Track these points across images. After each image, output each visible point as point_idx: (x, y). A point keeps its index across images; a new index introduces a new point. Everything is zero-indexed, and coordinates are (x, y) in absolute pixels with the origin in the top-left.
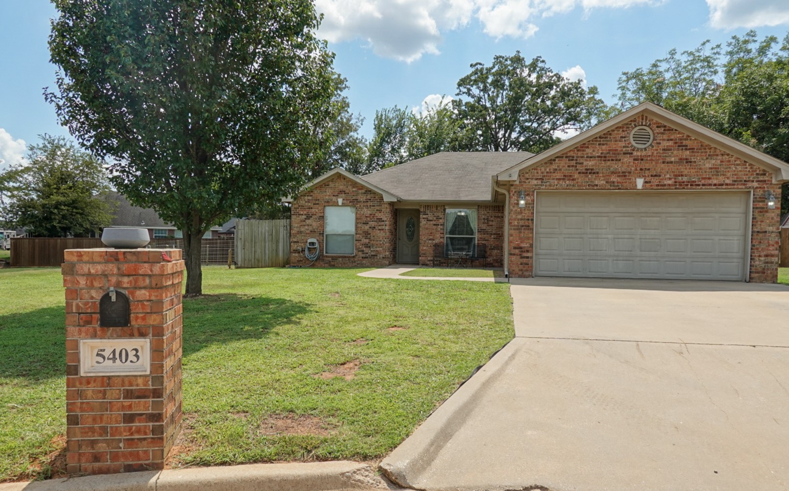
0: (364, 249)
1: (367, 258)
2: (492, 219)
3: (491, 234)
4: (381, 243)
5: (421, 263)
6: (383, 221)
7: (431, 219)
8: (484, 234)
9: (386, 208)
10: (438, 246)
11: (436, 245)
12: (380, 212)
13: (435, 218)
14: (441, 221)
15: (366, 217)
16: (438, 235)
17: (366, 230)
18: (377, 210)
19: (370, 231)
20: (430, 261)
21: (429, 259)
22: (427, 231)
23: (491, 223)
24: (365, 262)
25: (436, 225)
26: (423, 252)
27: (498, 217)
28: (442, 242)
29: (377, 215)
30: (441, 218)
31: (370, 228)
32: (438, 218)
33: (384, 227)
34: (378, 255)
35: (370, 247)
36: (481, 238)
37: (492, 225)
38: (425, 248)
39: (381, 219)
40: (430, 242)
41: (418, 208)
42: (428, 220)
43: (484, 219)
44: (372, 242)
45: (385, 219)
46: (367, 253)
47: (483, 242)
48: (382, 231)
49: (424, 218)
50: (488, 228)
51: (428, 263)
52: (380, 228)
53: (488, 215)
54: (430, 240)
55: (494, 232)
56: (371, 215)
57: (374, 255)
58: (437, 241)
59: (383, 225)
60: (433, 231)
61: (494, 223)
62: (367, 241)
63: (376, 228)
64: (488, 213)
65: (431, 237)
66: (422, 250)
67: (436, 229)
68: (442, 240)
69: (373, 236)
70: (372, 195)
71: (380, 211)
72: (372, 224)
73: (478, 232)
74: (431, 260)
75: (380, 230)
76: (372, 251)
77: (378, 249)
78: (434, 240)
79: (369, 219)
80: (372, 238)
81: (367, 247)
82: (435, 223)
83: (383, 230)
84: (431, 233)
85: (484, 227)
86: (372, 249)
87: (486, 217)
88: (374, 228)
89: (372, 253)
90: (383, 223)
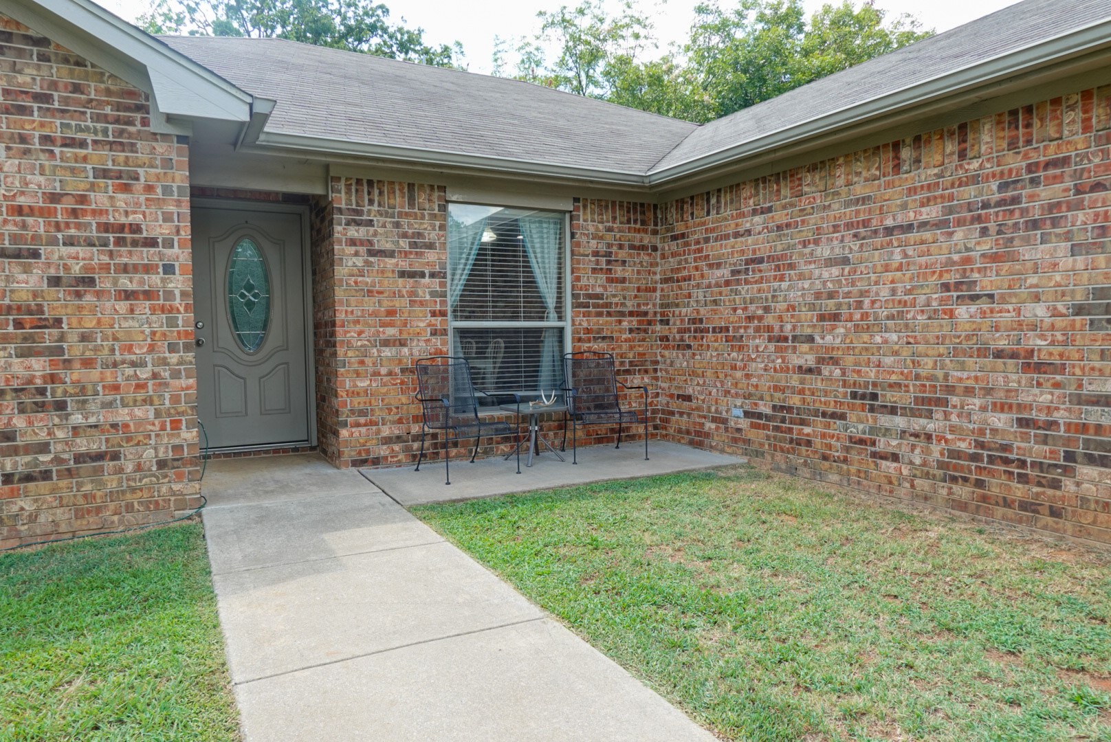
0: (19, 422)
1: (46, 475)
2: (622, 254)
3: (622, 314)
4: (144, 374)
5: (349, 453)
6: (151, 243)
7: (389, 246)
8: (600, 314)
9: (167, 163)
10: (425, 370)
11: (420, 369)
12: (126, 188)
13: (404, 244)
14: (431, 256)
15: (19, 210)
16: (422, 323)
17: (23, 297)
18: (104, 174)
19: (57, 302)
20: (387, 441)
21: (386, 431)
22: (370, 304)
23: (619, 271)
24: (28, 505)
25: (412, 275)
26: (358, 402)
27: (643, 248)
28: (439, 352)
29: (99, 199)
30: (431, 246)
31: (55, 281)
32: (419, 244)
33: (155, 280)
34: (128, 451)
35: (61, 406)
36: (588, 331)
37: (623, 280)
38: (363, 384)
39: (136, 228)
40: (387, 352)
41: (318, 190)
42: (372, 253)
43: (596, 254)
44: (75, 374)
45: (160, 230)
46: (44, 448)
47: (595, 346)
48: (144, 306)
49: (352, 242)
50: (612, 289)
51: (384, 451)
52: (126, 283)
53: (609, 237)
54: (386, 343)
55: (630, 305)
56: (54, 198)
57: (100, 457)
58: (418, 349)
59: (148, 269)
60: (398, 303)
61: (628, 272)
62: (39, 366)
63: (104, 283)
64: (610, 230)
65: (391, 332)
66: (354, 394)
67: (413, 293)
68: (437, 341)
69: (84, 338)
70: (57, 71)
71: (125, 181)
72: (77, 259)
73: (576, 305)
74: (399, 439)
75: (128, 295)
76: (76, 430)
77: (122, 415)
78: (403, 344)
79: (38, 225)
80: (73, 348)
81: (41, 407)
82: (404, 265)
83: (148, 295)
84: (391, 313)
85: (596, 284)
86: (77, 419)
87: (602, 248)
88: (91, 282)
89: (83, 445)
90: (144, 255)
